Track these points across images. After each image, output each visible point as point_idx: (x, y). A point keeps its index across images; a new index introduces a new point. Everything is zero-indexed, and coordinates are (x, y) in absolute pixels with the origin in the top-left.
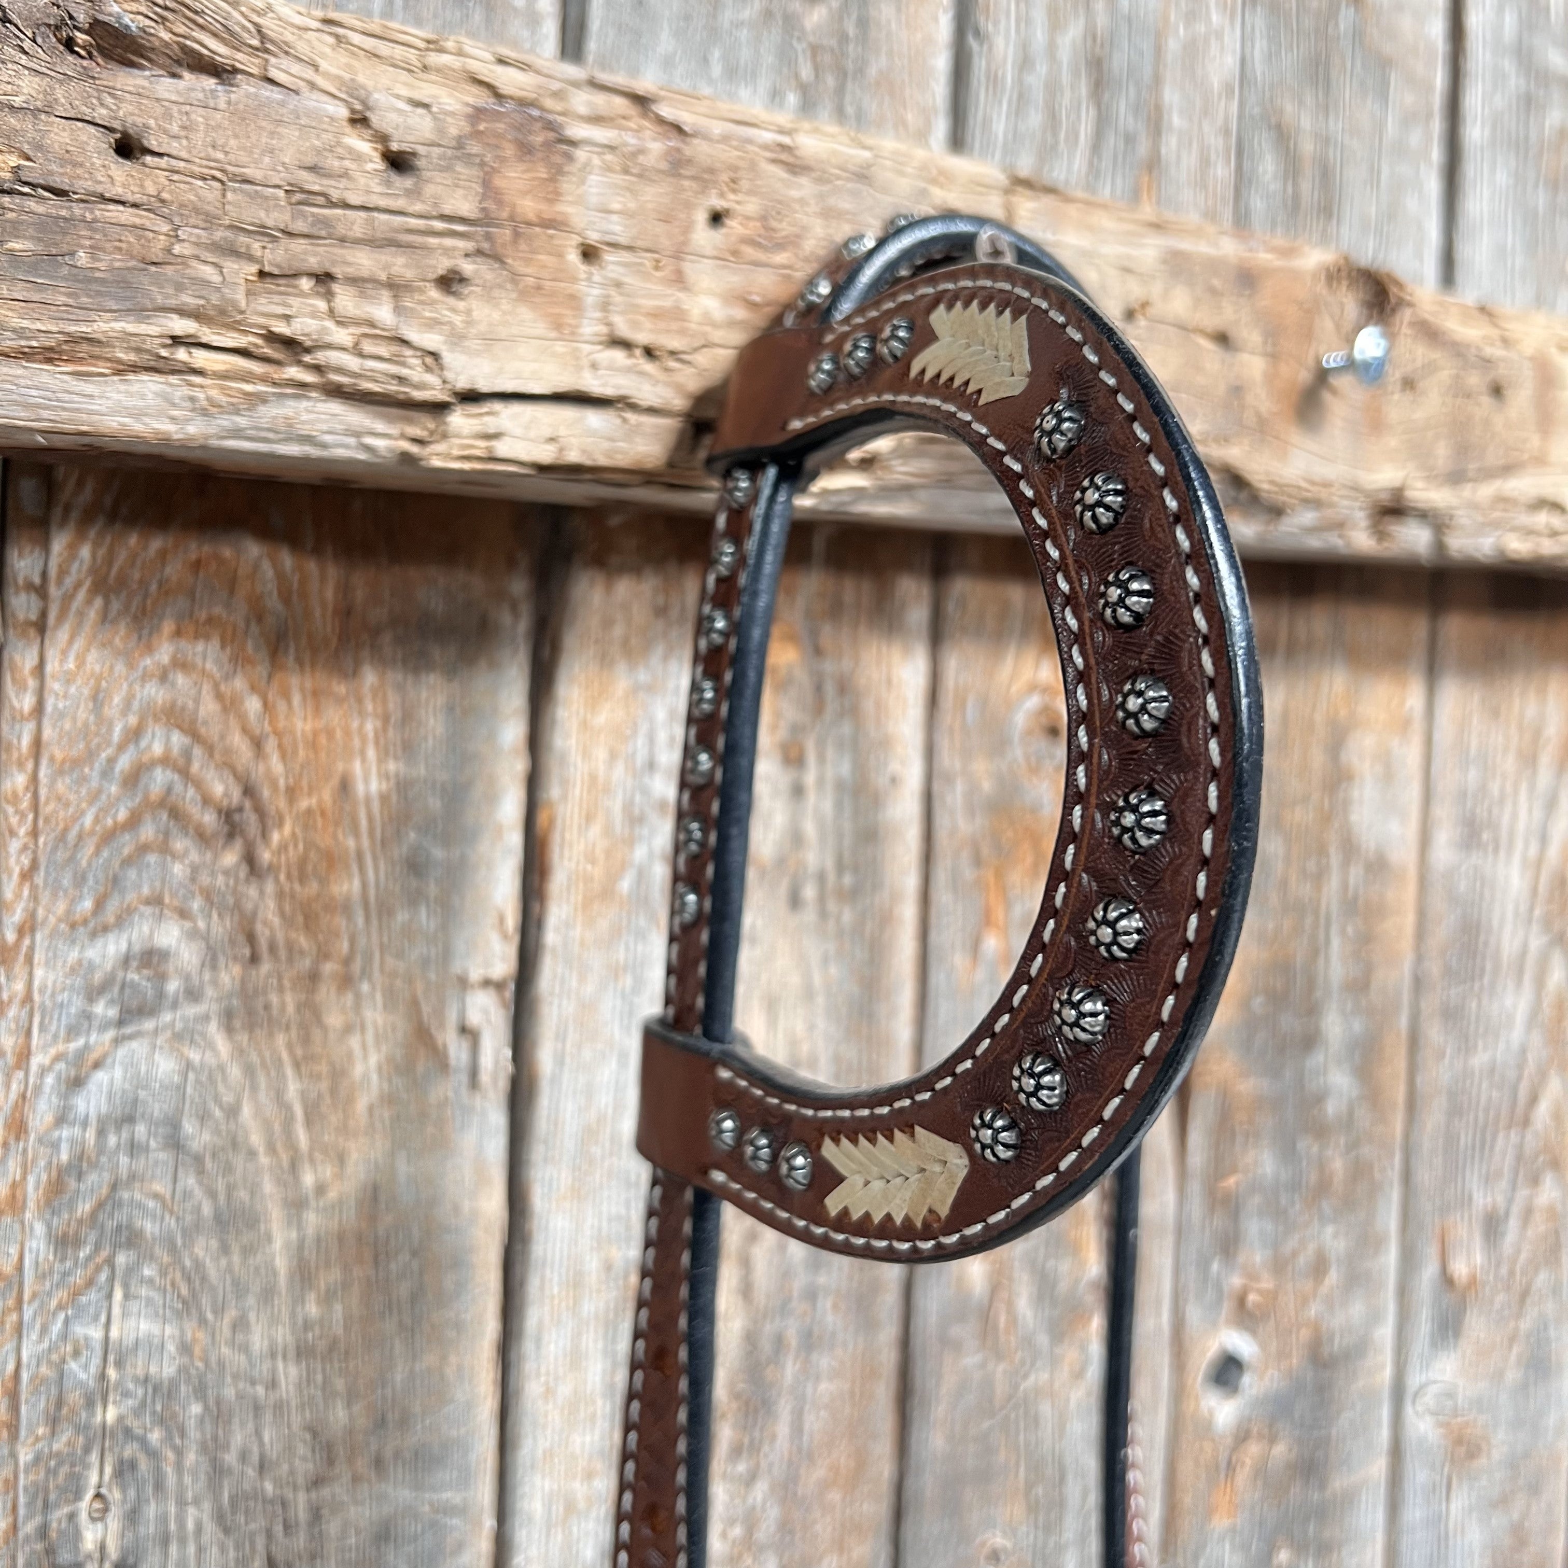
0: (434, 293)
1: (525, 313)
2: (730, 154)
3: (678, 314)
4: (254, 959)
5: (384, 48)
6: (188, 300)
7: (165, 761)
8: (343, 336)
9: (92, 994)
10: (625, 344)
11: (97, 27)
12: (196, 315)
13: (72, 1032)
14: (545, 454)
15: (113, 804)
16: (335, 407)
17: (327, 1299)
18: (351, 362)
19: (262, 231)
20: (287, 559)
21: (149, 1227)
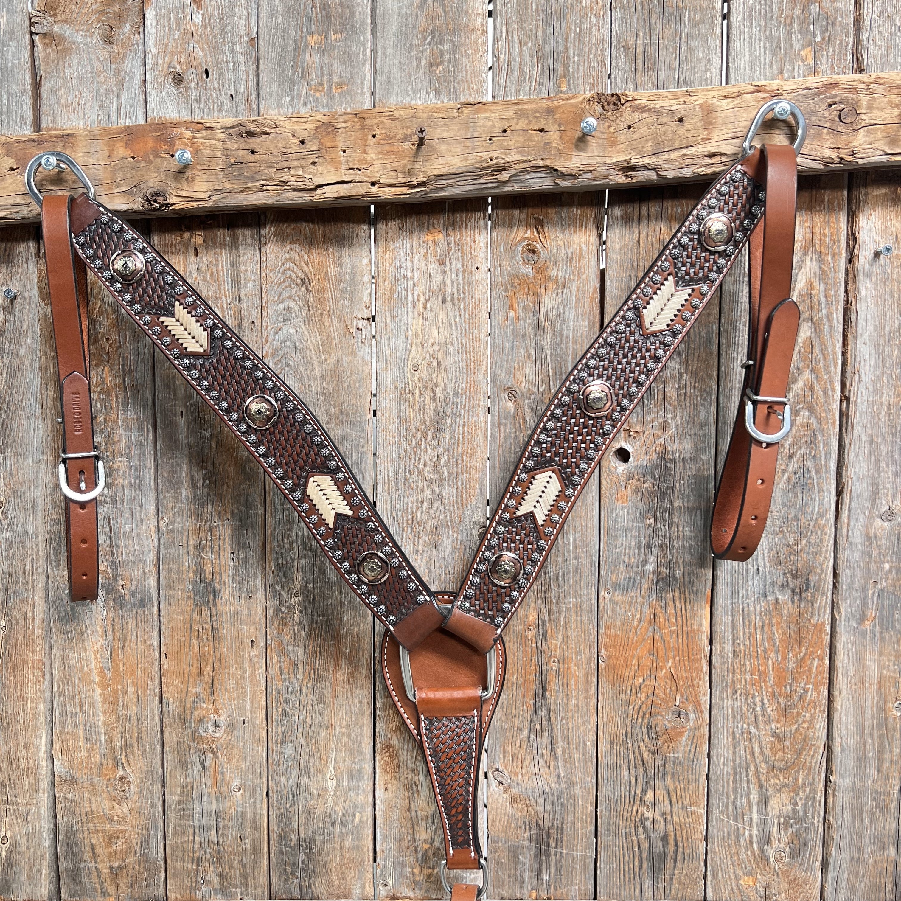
0: (313, 167)
1: (329, 167)
2: (375, 121)
3: (365, 159)
4: (309, 310)
5: (299, 119)
6: (264, 177)
7: (289, 269)
8: (293, 179)
9: (278, 316)
10: (353, 169)
11: (246, 132)
12: (266, 180)
13: (275, 323)
14: (336, 195)
15: (280, 279)
16: (296, 192)
17: (328, 383)
18: (295, 183)
19: (276, 162)
20: (311, 226)
21: (291, 363)
